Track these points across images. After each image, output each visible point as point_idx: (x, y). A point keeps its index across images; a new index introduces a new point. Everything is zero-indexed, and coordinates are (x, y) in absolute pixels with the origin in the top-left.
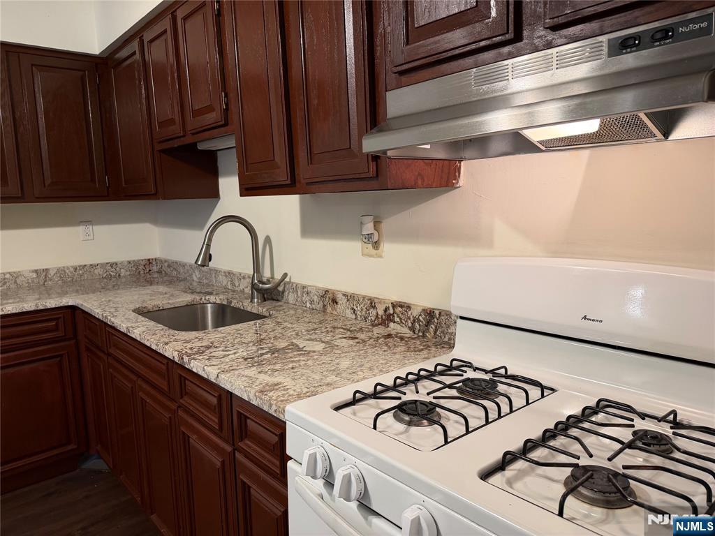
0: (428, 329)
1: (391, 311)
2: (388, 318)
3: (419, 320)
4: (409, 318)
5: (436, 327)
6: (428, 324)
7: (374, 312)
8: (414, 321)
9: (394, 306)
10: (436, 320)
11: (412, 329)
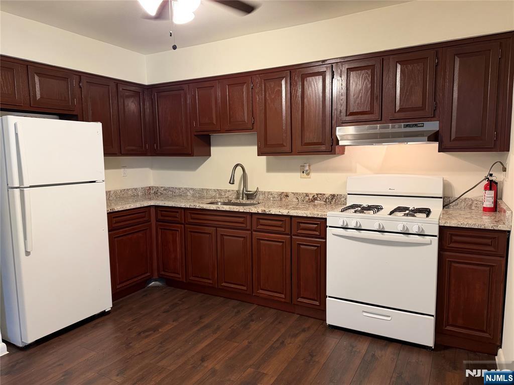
0: (332, 201)
1: (316, 196)
6: (332, 198)
7: (308, 198)
8: (326, 199)
10: (336, 197)
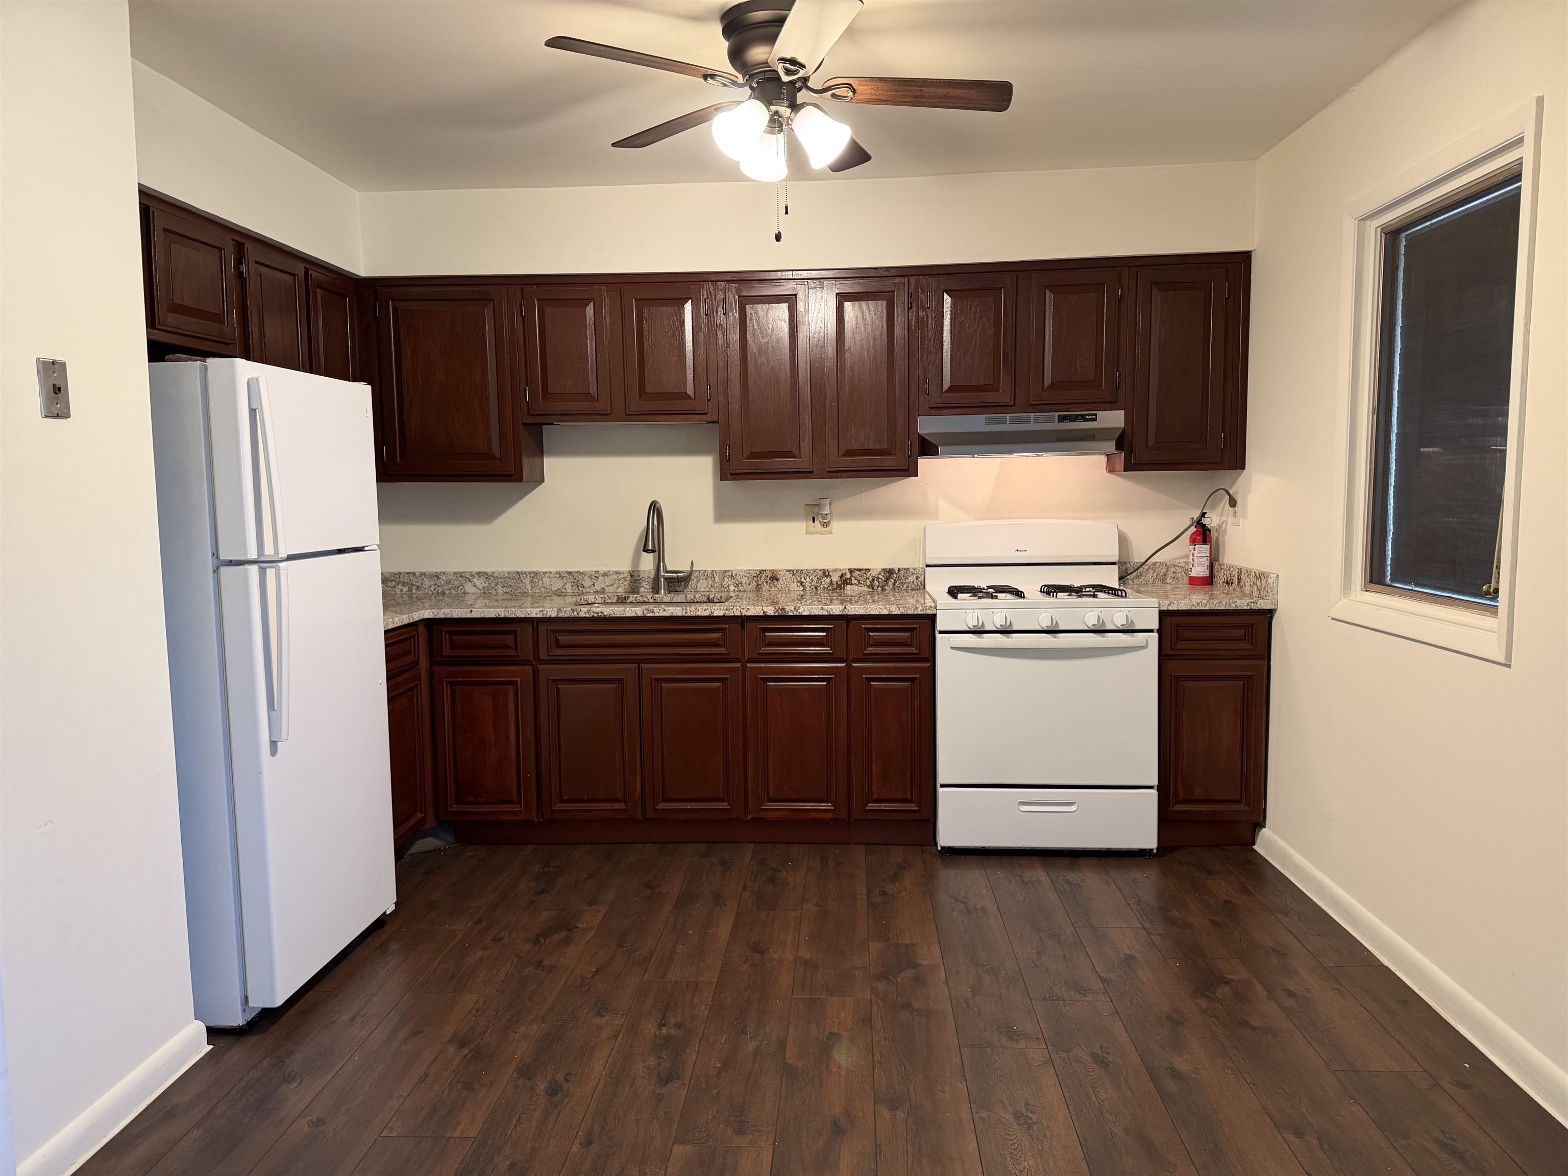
0: (887, 584)
1: (848, 576)
2: (845, 582)
3: (878, 578)
4: (868, 578)
5: (895, 580)
6: (887, 579)
7: (828, 580)
8: (873, 580)
9: (851, 571)
10: (895, 575)
11: (871, 586)
